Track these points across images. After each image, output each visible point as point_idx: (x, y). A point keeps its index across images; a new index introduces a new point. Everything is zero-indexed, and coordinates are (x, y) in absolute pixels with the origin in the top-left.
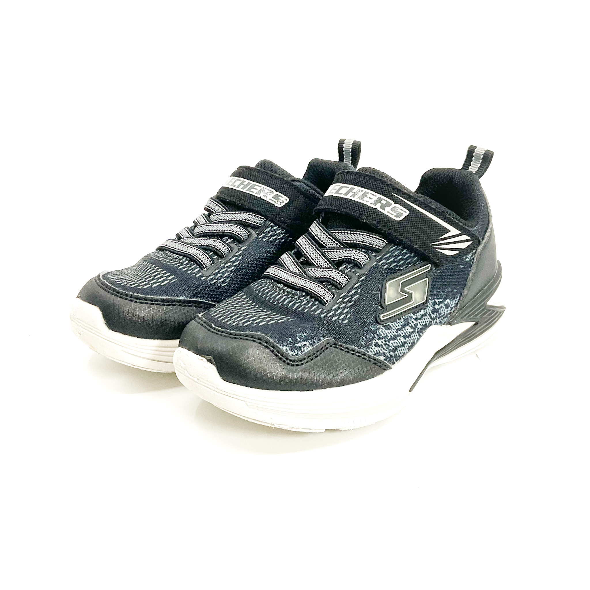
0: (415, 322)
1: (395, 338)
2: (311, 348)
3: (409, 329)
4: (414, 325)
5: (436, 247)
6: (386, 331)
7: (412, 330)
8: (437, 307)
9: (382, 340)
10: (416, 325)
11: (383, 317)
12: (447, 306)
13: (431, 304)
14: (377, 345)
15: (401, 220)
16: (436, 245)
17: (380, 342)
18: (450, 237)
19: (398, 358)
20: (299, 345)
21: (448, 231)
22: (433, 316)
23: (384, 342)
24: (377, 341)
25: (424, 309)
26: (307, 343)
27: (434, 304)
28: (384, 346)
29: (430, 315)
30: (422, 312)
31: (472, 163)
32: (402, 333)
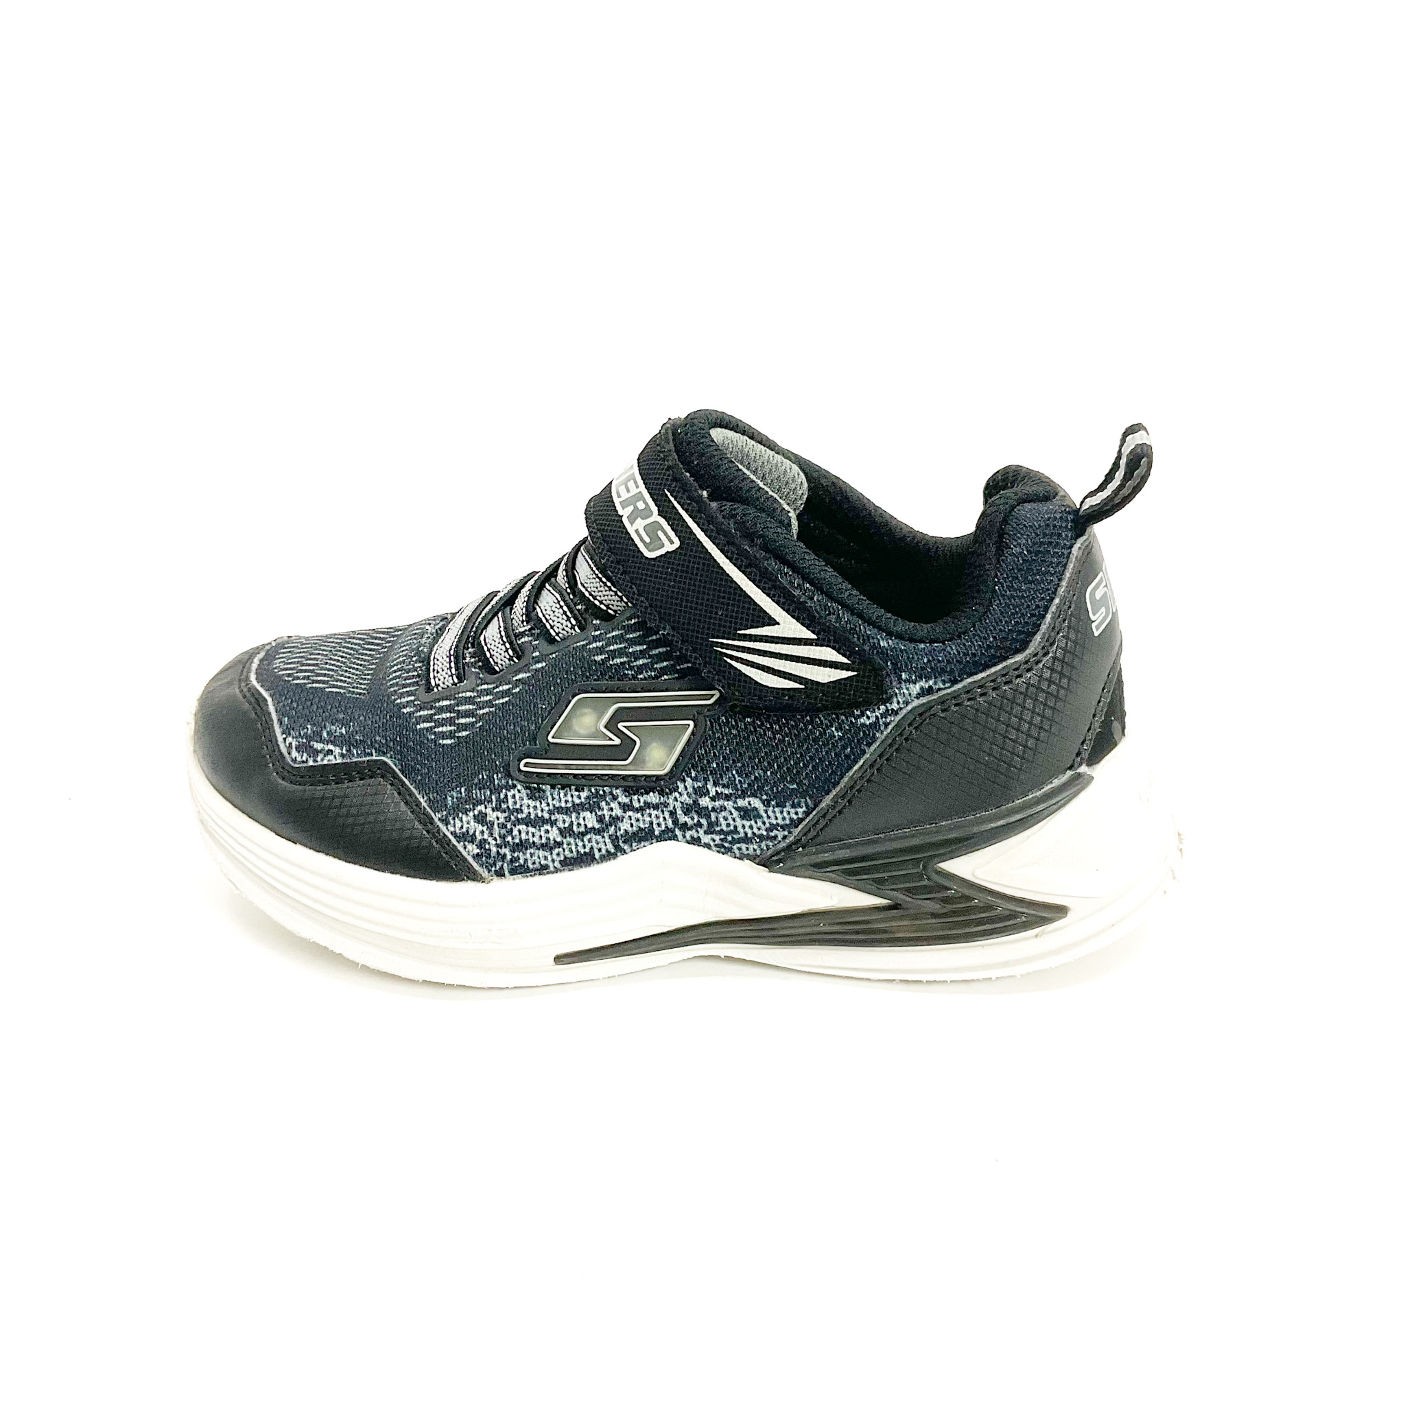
0: (618, 812)
1: (537, 822)
2: (339, 761)
3: (590, 820)
4: (611, 816)
5: (724, 651)
6: (526, 801)
7: (597, 826)
8: (705, 802)
9: (499, 814)
10: (616, 820)
11: (526, 765)
12: (747, 813)
13: (690, 790)
14: (481, 819)
15: (654, 557)
16: (723, 646)
17: (492, 816)
18: (775, 640)
19: (520, 870)
20: (318, 746)
21: (773, 622)
22: (683, 819)
23: (502, 820)
24: (489, 811)
25: (662, 793)
26: (337, 751)
27: (701, 792)
28: (496, 826)
29: (673, 813)
30: (653, 798)
32: (564, 822)
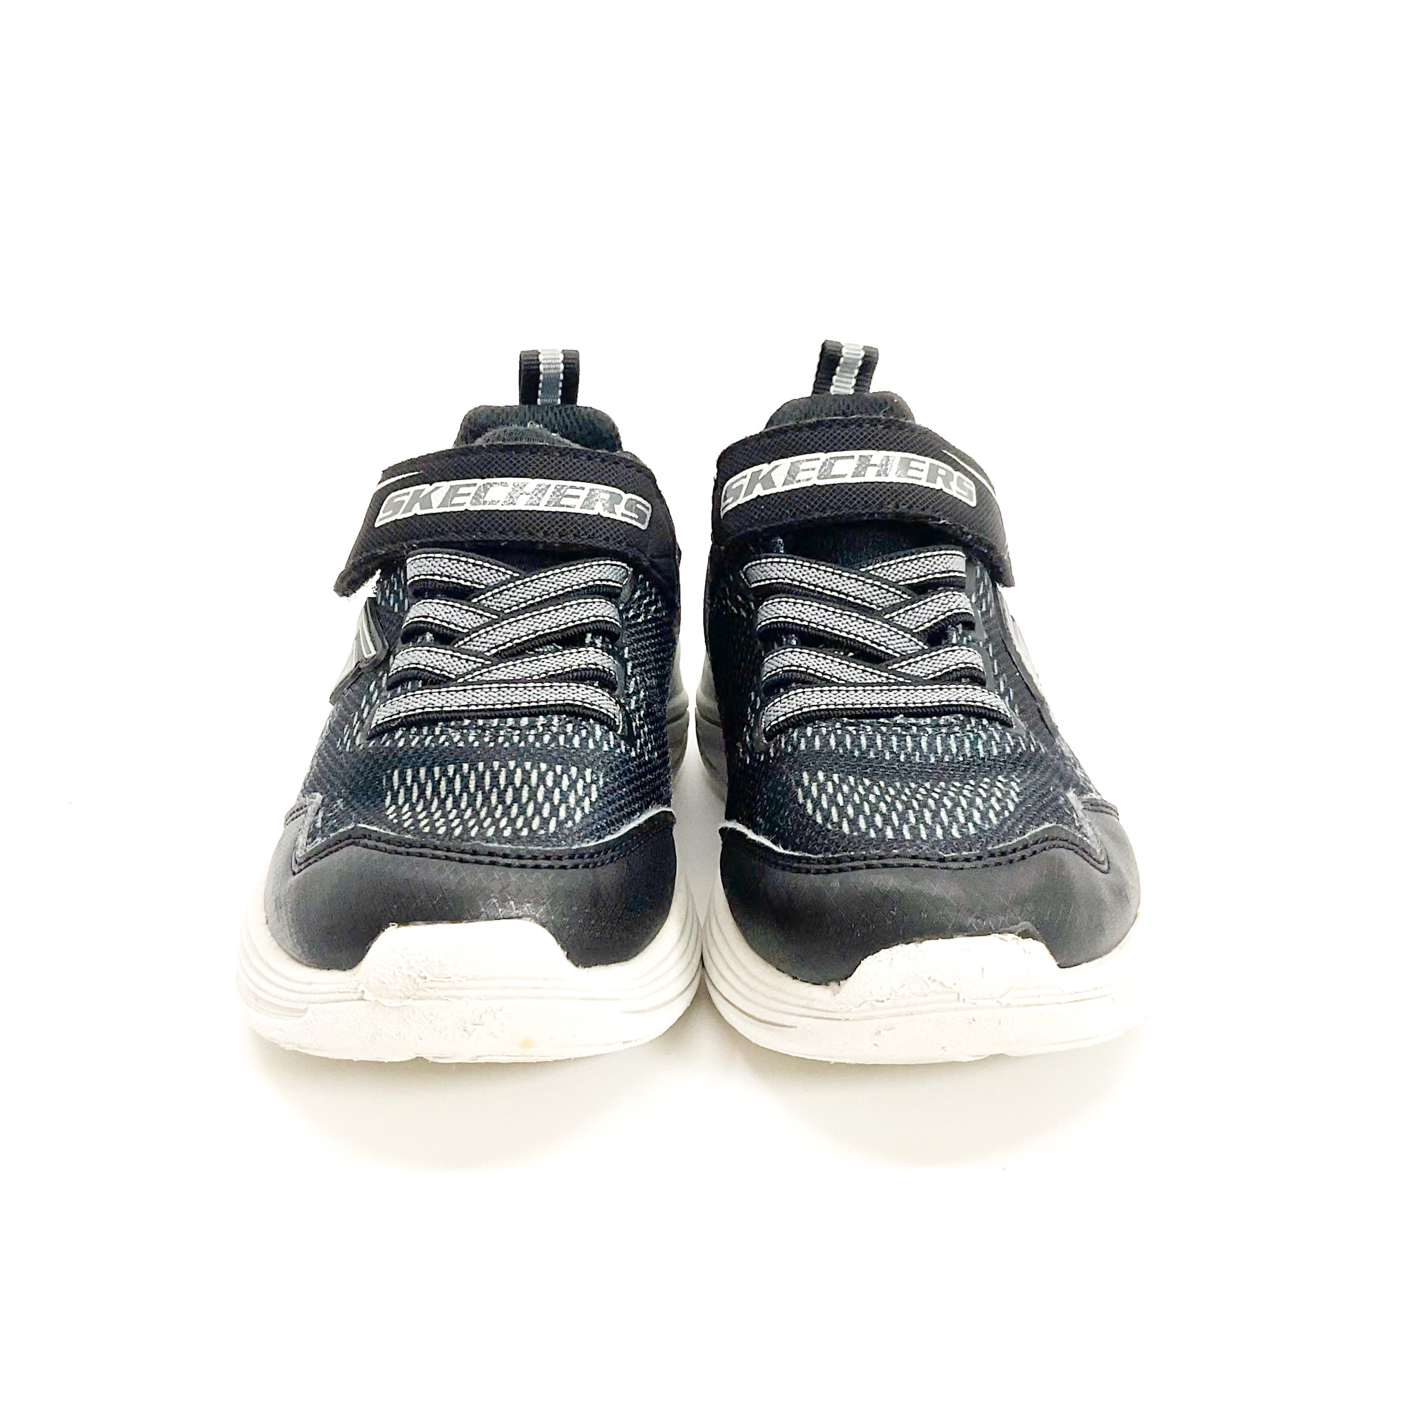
31: (835, 378)
